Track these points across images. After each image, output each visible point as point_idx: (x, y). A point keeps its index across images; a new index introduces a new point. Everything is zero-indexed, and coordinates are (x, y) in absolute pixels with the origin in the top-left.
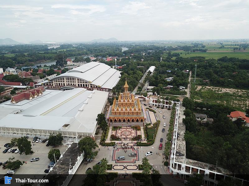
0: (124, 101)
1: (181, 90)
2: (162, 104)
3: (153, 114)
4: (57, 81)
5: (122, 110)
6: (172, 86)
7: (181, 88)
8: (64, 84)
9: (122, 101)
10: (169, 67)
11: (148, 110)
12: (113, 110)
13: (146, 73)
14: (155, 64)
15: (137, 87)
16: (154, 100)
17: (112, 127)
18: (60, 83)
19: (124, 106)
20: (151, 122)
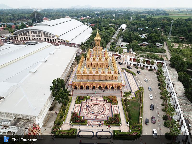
0: (94, 60)
1: (158, 47)
2: (142, 64)
3: (132, 76)
4: (22, 35)
5: (91, 72)
6: (148, 43)
7: (158, 44)
8: (30, 38)
9: (91, 60)
10: (140, 25)
11: (125, 71)
12: (79, 72)
13: (118, 30)
14: (126, 22)
15: (110, 43)
16: (131, 59)
17: (75, 97)
18: (26, 37)
19: (94, 67)
20: (131, 90)
